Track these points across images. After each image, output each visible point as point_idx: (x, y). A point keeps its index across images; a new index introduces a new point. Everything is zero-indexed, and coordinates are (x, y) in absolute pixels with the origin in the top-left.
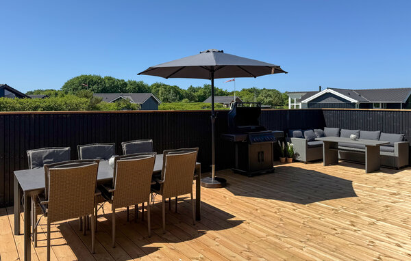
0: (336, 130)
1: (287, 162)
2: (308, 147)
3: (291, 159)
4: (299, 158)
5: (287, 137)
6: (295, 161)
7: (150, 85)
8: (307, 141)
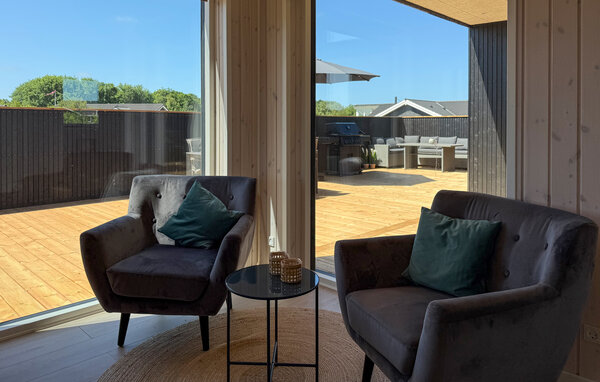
0: (416, 137)
1: (370, 167)
2: (390, 153)
3: (374, 165)
4: (381, 164)
5: (370, 144)
6: (377, 167)
7: (152, 91)
8: (390, 148)
